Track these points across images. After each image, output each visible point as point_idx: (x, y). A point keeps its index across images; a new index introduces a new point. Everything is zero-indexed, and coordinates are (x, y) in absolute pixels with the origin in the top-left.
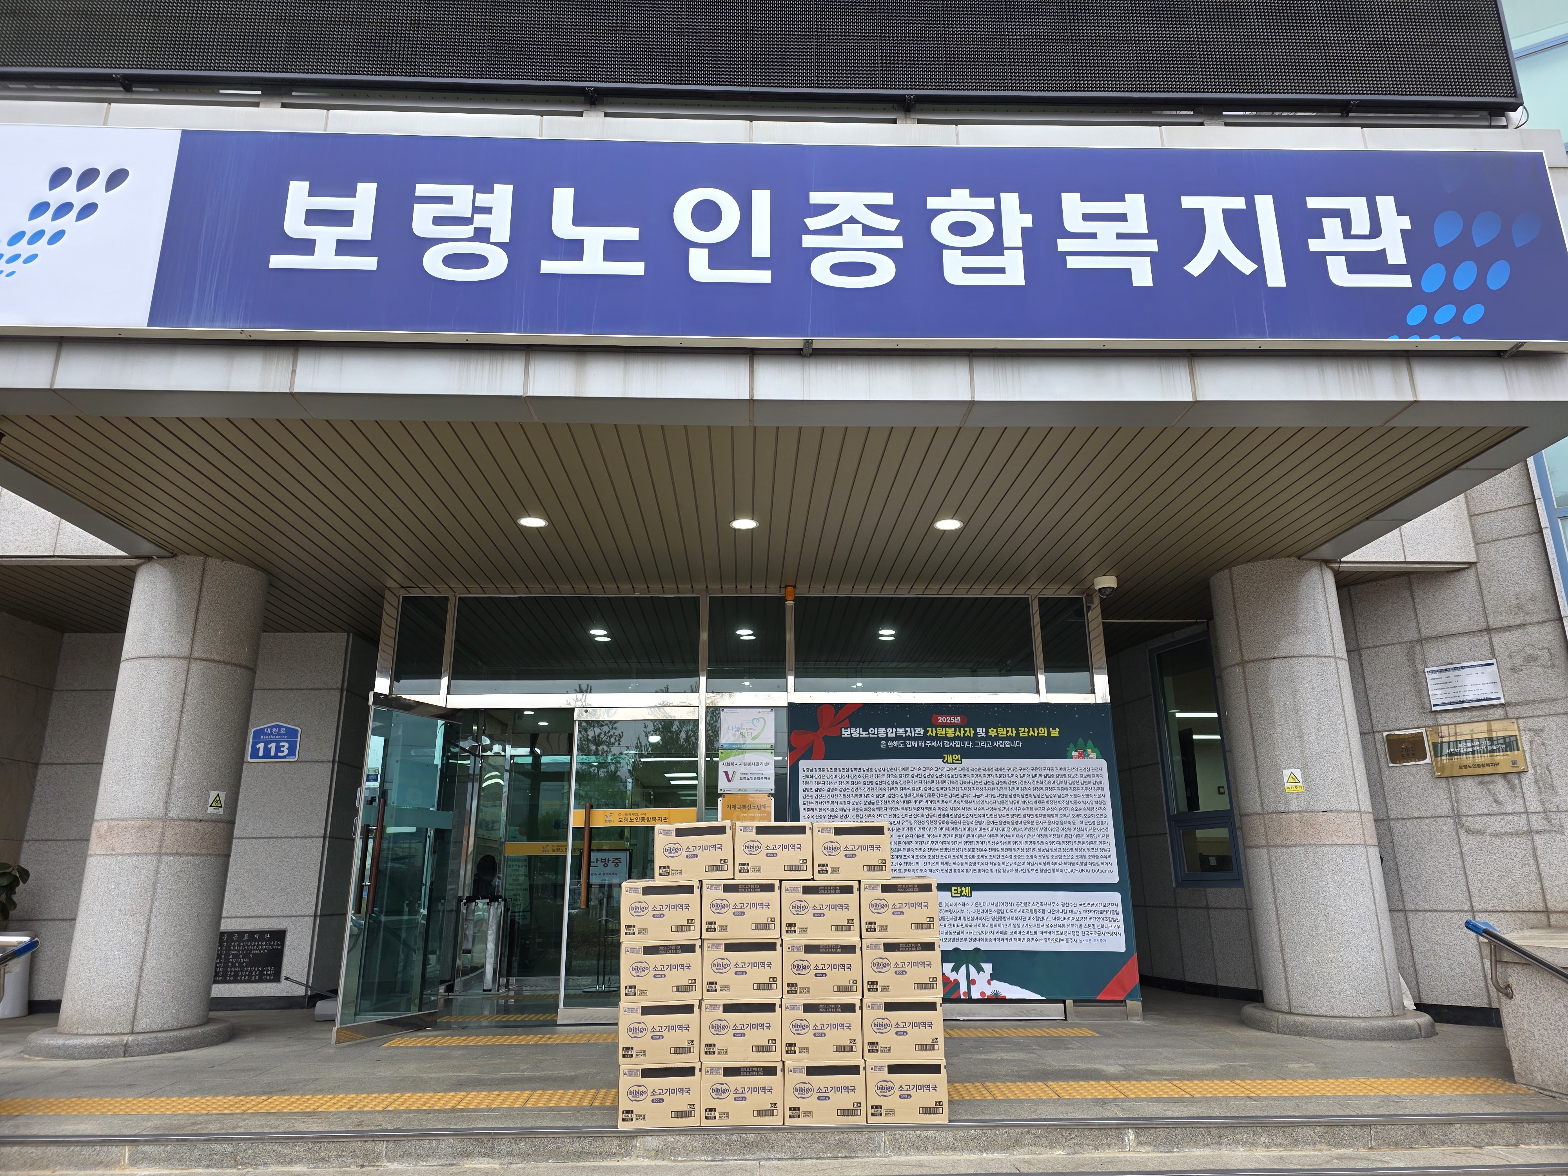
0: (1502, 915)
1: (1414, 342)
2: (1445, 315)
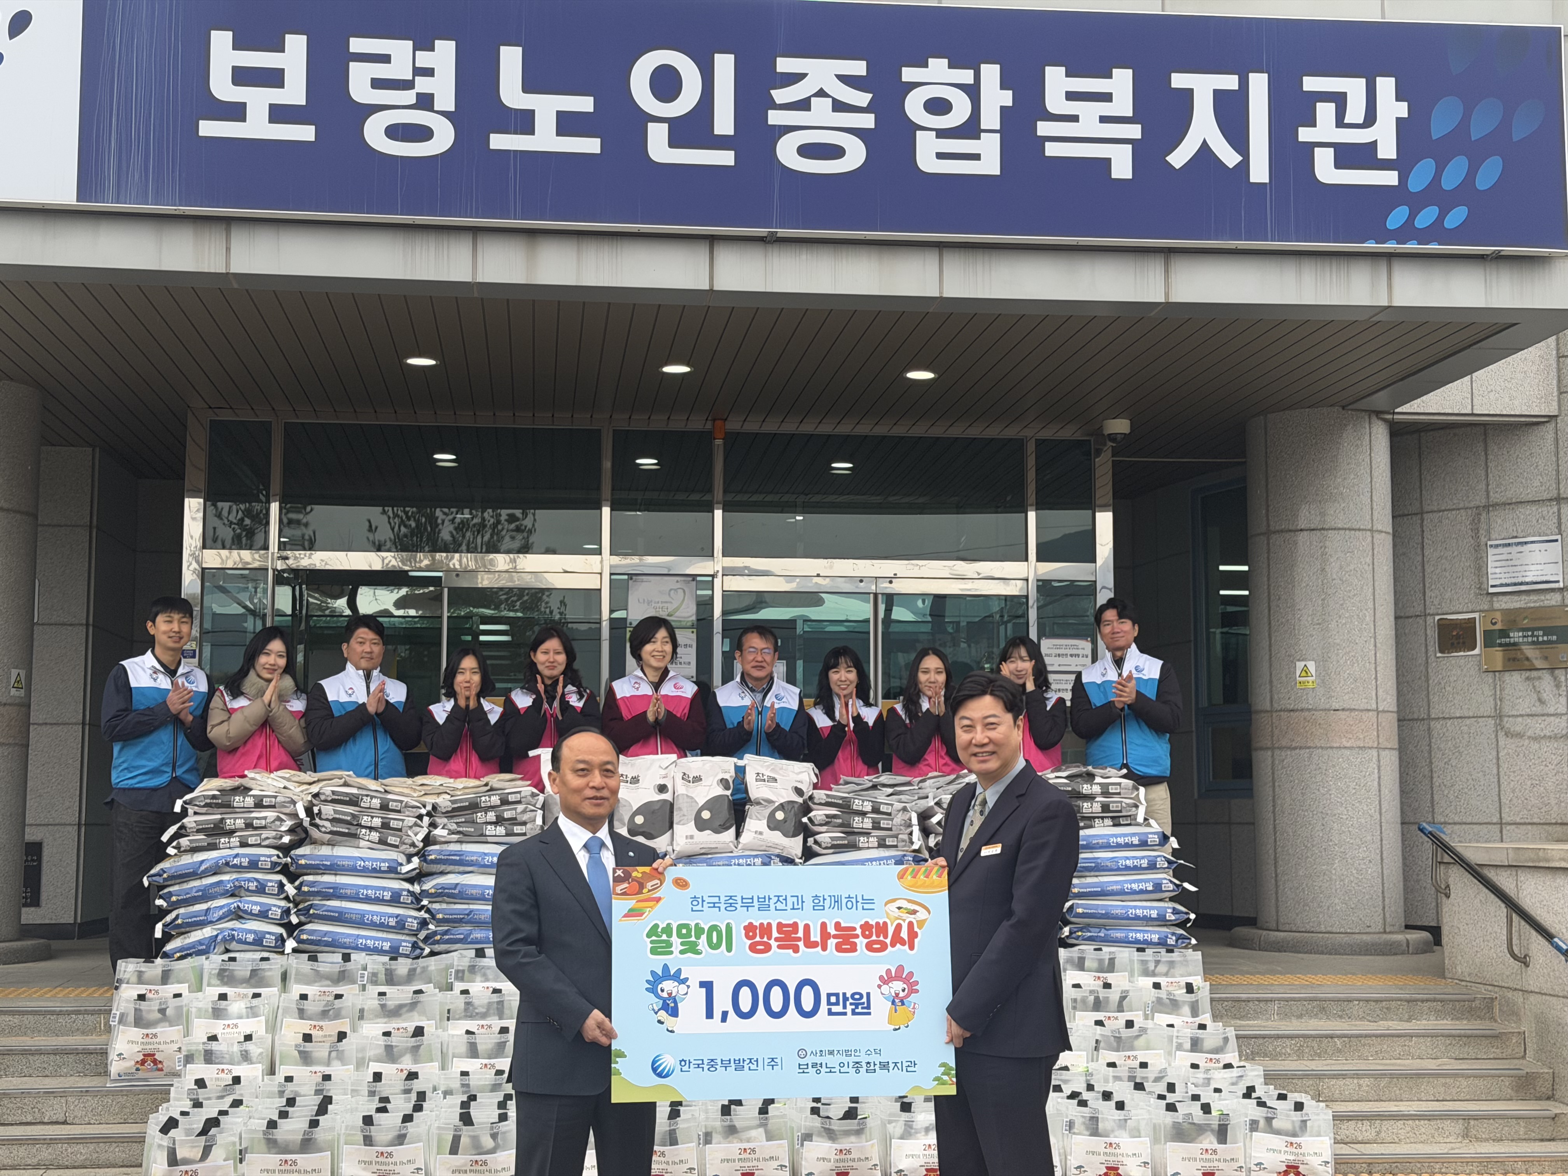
0: (1529, 827)
1: (1390, 246)
2: (1426, 218)
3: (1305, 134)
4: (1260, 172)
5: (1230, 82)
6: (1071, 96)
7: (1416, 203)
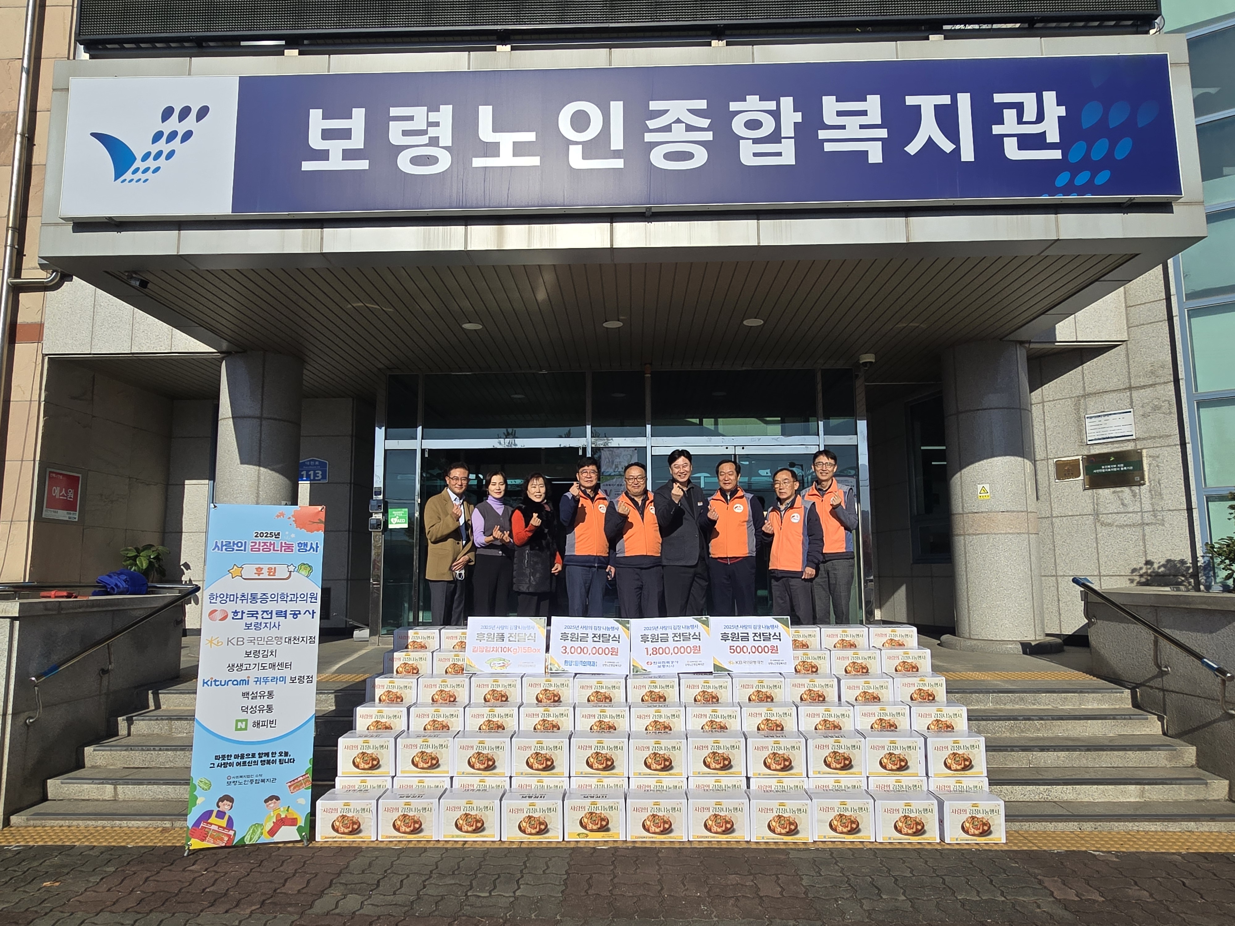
0: (1118, 577)
1: (1060, 198)
2: (1082, 178)
3: (997, 130)
4: (968, 154)
5: (946, 100)
6: (840, 114)
7: (1075, 169)
